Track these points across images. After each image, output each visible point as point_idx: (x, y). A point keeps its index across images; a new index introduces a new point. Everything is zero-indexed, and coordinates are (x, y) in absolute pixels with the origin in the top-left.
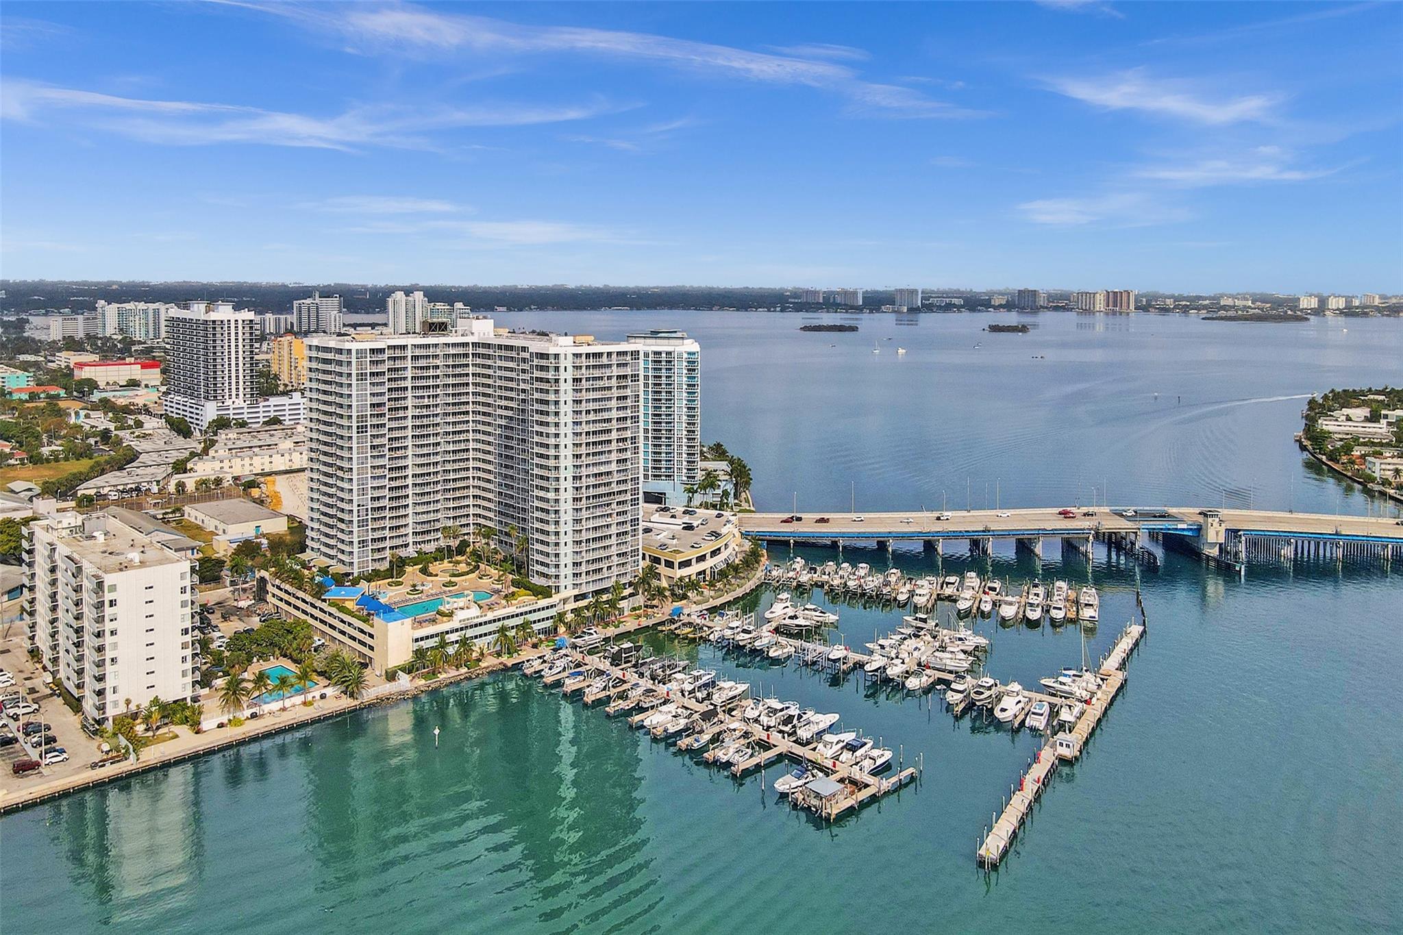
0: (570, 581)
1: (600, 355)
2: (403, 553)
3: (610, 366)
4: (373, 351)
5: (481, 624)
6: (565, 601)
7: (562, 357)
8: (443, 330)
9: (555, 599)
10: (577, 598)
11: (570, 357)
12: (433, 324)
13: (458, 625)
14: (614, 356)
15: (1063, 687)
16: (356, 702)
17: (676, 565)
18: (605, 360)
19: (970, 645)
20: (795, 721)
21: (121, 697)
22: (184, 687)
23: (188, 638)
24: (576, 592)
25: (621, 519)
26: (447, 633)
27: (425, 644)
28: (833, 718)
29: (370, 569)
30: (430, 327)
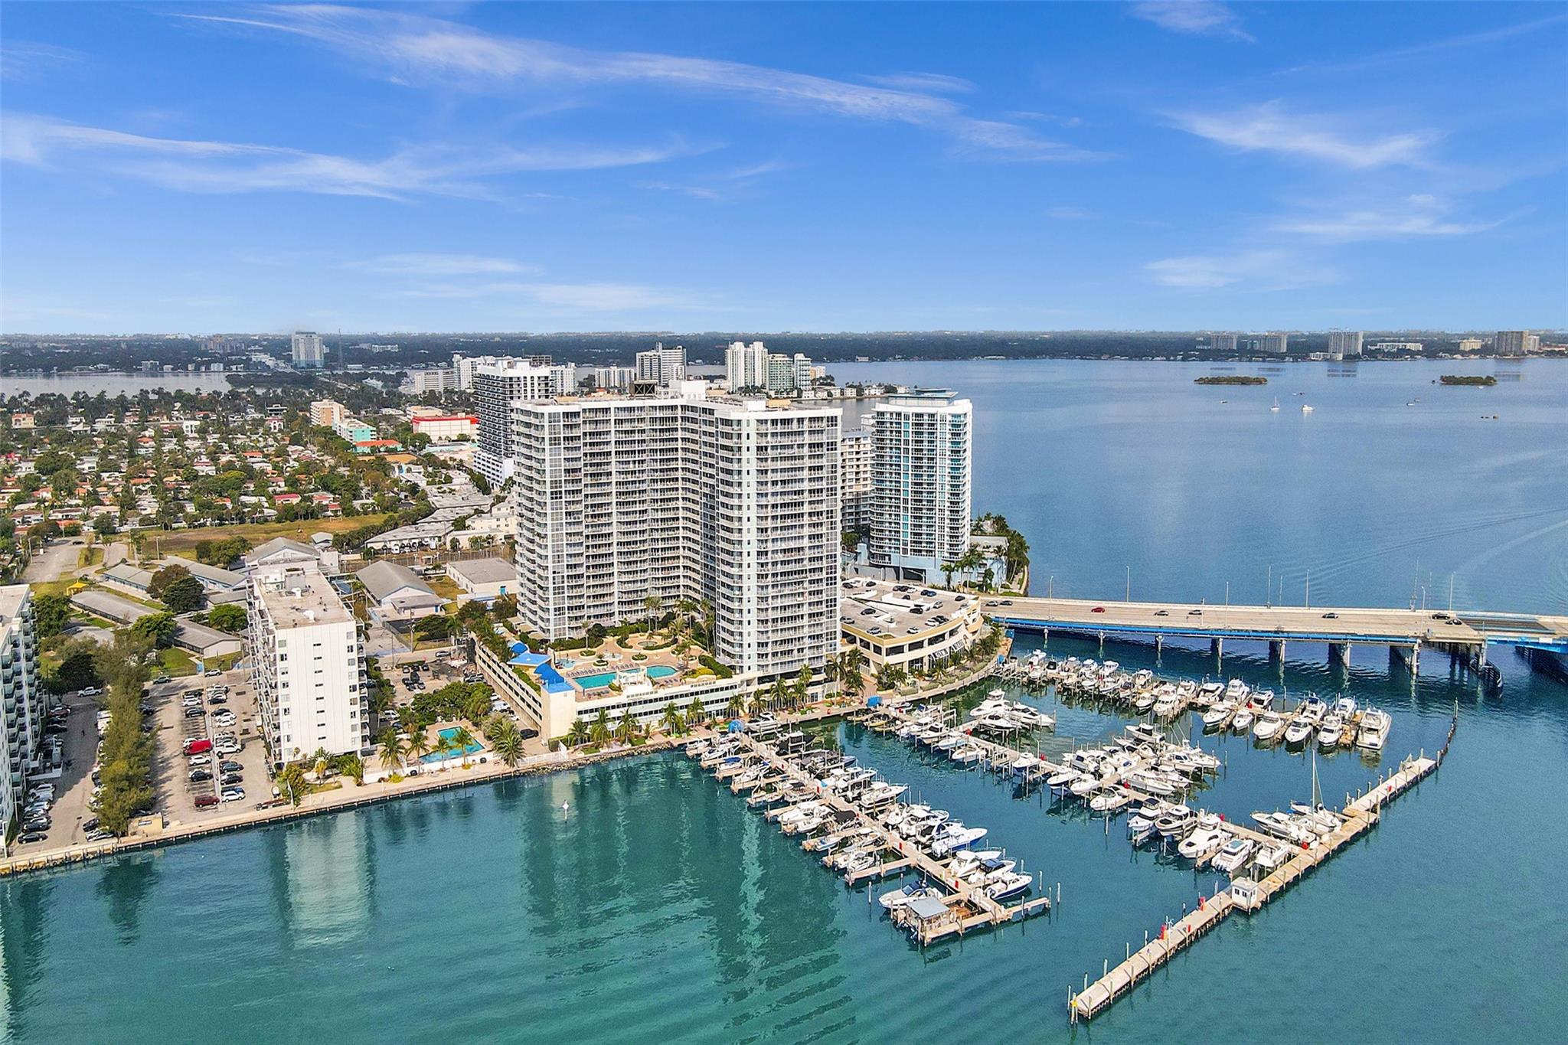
0: (754, 662)
1: (789, 421)
2: (605, 623)
3: (801, 433)
4: (566, 415)
5: (651, 701)
6: (749, 683)
7: (744, 424)
8: (650, 392)
9: (736, 679)
10: (761, 680)
11: (753, 424)
12: (639, 385)
13: (626, 701)
14: (806, 422)
15: (1277, 825)
16: (512, 770)
17: (884, 652)
18: (795, 427)
19: (1189, 766)
20: (934, 833)
21: (292, 745)
22: (354, 740)
23: (356, 695)
24: (761, 674)
25: (815, 599)
26: (608, 708)
27: (586, 718)
28: (979, 833)
29: (567, 636)
30: (636, 389)
